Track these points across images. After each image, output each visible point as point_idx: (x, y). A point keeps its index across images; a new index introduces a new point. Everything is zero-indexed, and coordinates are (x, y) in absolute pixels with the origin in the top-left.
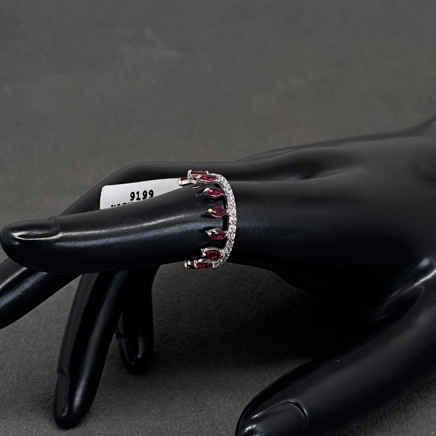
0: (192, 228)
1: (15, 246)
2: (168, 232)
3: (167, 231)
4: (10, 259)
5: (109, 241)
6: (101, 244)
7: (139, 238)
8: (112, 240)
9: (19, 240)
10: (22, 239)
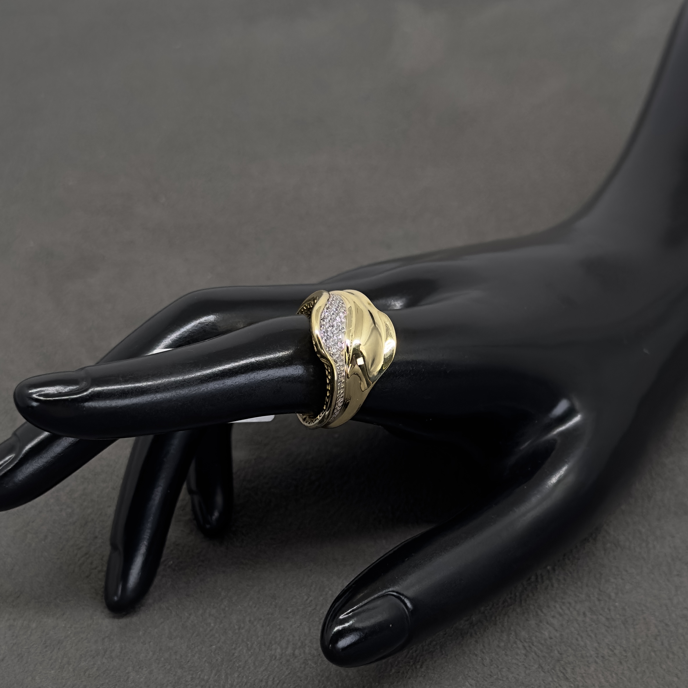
0: (264, 378)
1: (33, 407)
2: (232, 385)
3: (230, 382)
4: (28, 424)
5: (155, 398)
6: (145, 401)
7: (194, 392)
8: (159, 396)
9: (37, 400)
10: (41, 398)
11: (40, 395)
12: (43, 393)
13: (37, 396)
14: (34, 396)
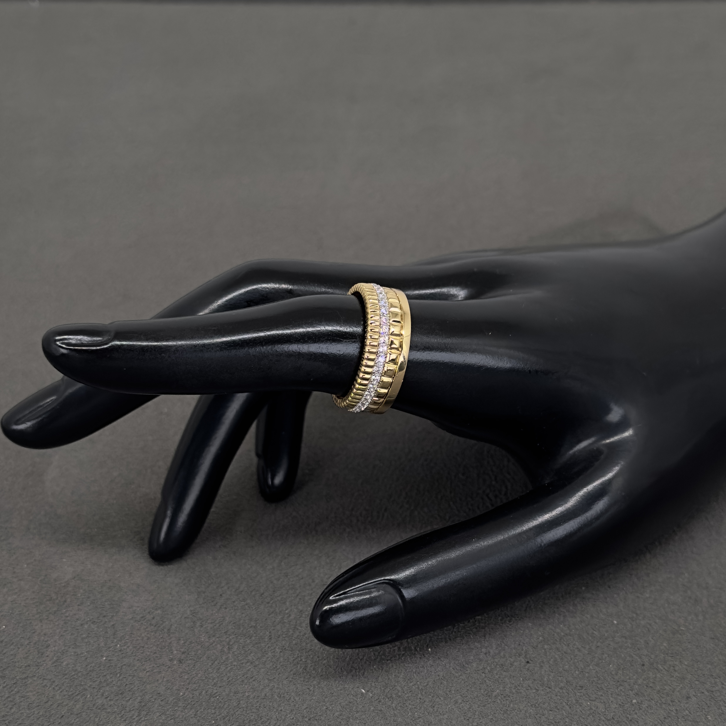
10: (64, 346)
11: (62, 343)
12: (66, 341)
13: (60, 343)
14: (58, 343)
